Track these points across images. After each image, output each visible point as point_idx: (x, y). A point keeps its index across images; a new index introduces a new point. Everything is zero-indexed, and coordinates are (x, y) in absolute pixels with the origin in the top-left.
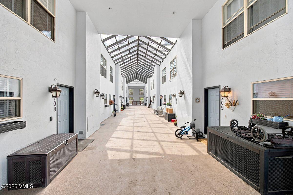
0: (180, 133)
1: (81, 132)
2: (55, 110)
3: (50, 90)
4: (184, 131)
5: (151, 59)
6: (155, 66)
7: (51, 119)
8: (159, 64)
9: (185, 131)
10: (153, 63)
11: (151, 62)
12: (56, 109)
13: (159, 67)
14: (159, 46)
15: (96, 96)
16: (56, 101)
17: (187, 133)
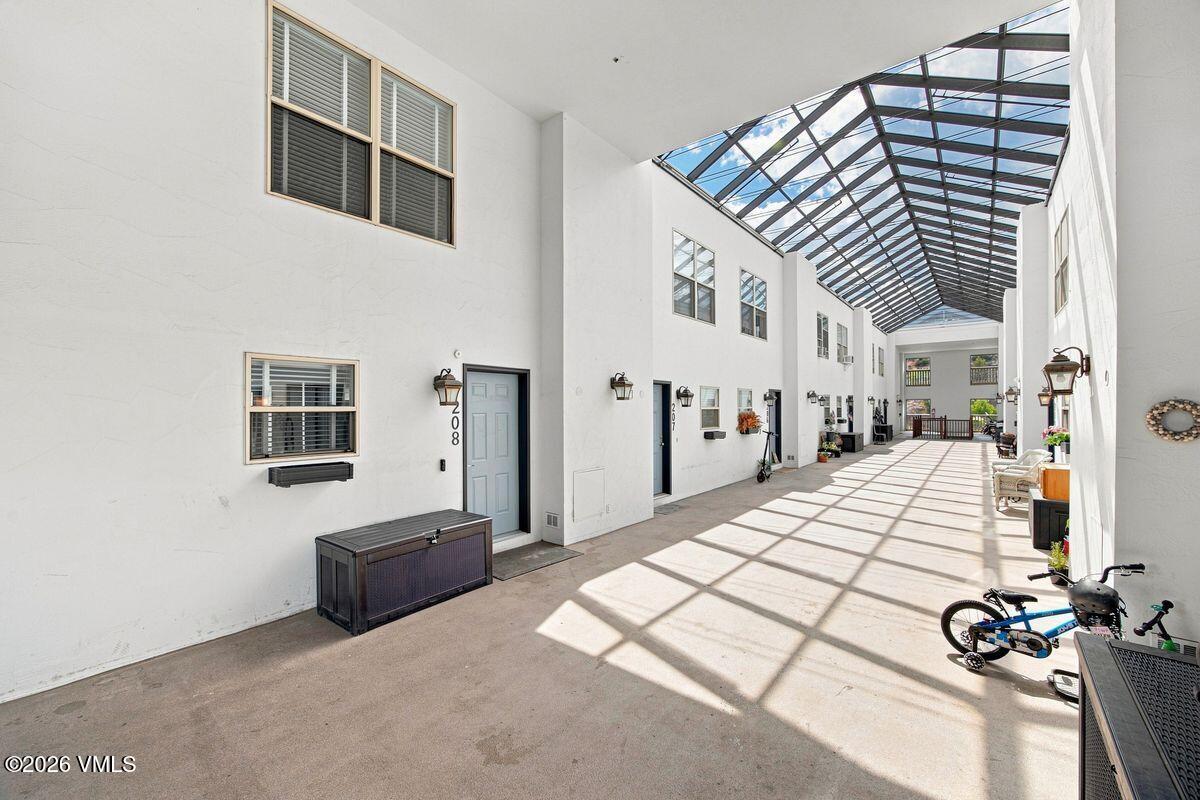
0: (977, 632)
1: (554, 520)
2: (455, 442)
3: (440, 382)
4: (1021, 626)
5: (986, 184)
6: (1016, 215)
7: (442, 465)
8: (1044, 197)
9: (1029, 630)
10: (1000, 204)
11: (986, 201)
12: (460, 438)
13: (1047, 213)
14: (998, 97)
15: (619, 399)
16: (460, 416)
17: (1040, 646)
